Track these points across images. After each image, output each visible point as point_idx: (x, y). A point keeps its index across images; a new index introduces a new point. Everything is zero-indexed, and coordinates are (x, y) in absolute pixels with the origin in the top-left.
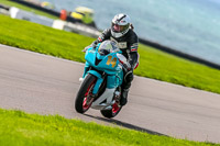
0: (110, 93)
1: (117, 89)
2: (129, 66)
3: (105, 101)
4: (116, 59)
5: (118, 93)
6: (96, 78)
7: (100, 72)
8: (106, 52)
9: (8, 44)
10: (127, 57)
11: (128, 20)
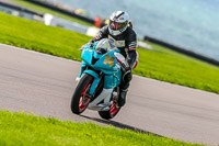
0: (107, 93)
1: (115, 90)
2: (127, 66)
3: (102, 102)
4: (113, 58)
5: (116, 94)
6: (93, 78)
7: (97, 72)
8: (103, 51)
9: (41, 51)
10: (125, 56)
11: (127, 17)
